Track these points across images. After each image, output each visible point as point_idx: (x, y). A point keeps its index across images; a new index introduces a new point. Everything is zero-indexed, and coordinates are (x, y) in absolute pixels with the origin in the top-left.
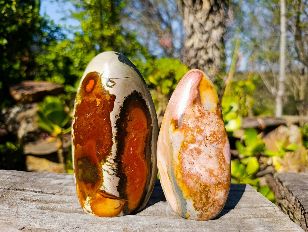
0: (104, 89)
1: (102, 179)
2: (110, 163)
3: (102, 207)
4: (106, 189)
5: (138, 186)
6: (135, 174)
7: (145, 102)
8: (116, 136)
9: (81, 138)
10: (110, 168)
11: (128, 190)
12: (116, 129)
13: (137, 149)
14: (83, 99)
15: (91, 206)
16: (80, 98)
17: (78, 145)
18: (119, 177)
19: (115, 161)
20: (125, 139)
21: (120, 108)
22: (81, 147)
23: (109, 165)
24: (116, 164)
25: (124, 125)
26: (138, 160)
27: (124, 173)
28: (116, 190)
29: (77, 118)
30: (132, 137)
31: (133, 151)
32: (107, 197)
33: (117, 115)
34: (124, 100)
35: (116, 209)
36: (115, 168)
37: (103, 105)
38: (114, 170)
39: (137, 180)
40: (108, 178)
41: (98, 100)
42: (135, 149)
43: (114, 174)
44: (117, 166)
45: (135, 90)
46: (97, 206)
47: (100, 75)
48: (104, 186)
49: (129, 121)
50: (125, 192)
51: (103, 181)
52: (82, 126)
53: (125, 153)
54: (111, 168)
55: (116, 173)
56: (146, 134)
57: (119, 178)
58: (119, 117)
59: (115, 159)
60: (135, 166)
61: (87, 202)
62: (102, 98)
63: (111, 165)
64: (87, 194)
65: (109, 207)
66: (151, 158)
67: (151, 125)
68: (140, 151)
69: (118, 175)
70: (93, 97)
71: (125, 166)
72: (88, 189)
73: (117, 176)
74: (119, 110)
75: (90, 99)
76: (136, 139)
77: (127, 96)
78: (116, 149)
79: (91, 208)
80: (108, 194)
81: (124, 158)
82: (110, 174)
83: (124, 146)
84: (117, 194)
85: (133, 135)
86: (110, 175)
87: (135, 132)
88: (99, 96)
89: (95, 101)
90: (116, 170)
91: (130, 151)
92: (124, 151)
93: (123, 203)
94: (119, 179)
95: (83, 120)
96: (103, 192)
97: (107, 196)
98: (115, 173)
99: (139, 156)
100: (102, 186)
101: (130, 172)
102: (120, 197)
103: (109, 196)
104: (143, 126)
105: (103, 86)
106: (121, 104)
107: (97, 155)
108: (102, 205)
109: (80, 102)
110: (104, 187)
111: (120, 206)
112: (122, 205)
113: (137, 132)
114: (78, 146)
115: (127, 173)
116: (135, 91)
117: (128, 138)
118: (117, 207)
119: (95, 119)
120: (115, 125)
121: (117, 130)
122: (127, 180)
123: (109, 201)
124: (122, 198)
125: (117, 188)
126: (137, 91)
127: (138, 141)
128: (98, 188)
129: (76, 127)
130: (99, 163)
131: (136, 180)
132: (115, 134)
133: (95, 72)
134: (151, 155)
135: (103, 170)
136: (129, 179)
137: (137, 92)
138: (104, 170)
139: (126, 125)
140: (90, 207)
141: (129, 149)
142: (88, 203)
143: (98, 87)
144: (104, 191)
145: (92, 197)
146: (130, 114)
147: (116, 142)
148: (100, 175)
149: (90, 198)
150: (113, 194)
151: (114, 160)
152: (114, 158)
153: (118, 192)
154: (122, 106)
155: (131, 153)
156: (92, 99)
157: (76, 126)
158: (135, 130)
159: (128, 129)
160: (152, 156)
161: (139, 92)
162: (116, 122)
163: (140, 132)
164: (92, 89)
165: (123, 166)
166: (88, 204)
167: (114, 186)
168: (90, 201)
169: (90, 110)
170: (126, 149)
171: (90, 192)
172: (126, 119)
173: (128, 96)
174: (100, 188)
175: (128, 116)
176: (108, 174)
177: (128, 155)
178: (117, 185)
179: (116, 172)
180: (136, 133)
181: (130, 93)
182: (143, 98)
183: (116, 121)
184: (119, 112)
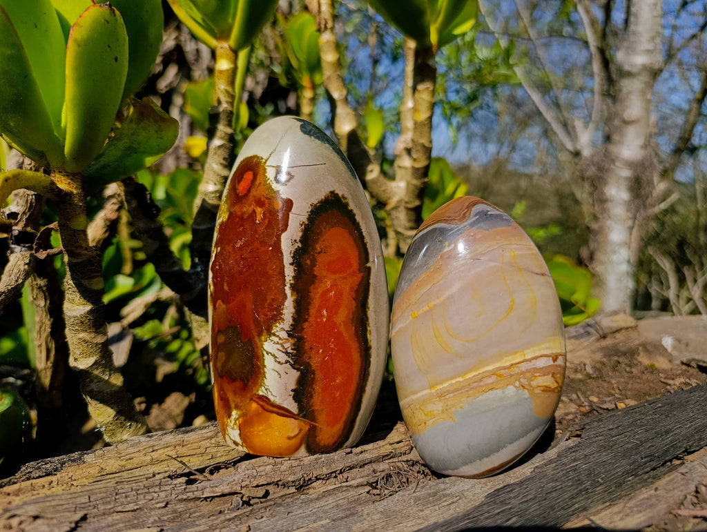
0: (270, 187)
1: (262, 371)
2: (280, 339)
3: (261, 433)
4: (269, 393)
5: (338, 395)
6: (333, 366)
7: (354, 215)
8: (292, 282)
9: (226, 288)
10: (278, 349)
11: (318, 400)
12: (292, 268)
13: (336, 313)
14: (232, 210)
15: (240, 430)
16: (225, 210)
17: (219, 302)
18: (298, 369)
19: (289, 335)
20: (312, 290)
21: (302, 225)
22: (224, 306)
23: (278, 343)
24: (292, 341)
25: (308, 262)
26: (339, 336)
27: (309, 363)
28: (291, 398)
29: (219, 249)
30: (327, 286)
31: (329, 317)
32: (272, 412)
33: (295, 240)
34: (309, 210)
35: (290, 438)
36: (290, 350)
37: (268, 220)
38: (287, 353)
39: (338, 381)
40: (274, 370)
41: (259, 210)
42: (333, 311)
43: (287, 362)
44: (294, 345)
45: (332, 189)
46: (252, 429)
47: (264, 161)
48: (266, 387)
49: (319, 253)
50: (311, 404)
51: (265, 377)
52: (228, 264)
53: (311, 319)
54: (281, 349)
55: (291, 361)
56: (356, 283)
57: (298, 371)
58: (300, 245)
59: (289, 329)
60: (332, 349)
61: (233, 422)
62: (267, 205)
63: (280, 342)
64: (233, 405)
65: (277, 434)
66: (368, 335)
67: (368, 265)
68: (343, 319)
69: (296, 366)
70: (250, 206)
71: (311, 348)
72: (235, 392)
73: (294, 369)
74: (300, 229)
75: (245, 209)
76: (336, 292)
77: (315, 202)
78: (293, 310)
79: (240, 435)
80: (273, 405)
81: (308, 329)
82: (279, 362)
83: (309, 304)
84: (293, 407)
85: (329, 284)
86: (279, 365)
87: (334, 277)
88: (260, 203)
89: (254, 212)
90: (292, 353)
91: (322, 316)
92: (308, 315)
93: (306, 428)
94: (299, 373)
95: (229, 252)
96: (265, 399)
97: (271, 408)
98: (289, 359)
99: (342, 328)
100: (263, 388)
101: (323, 361)
102: (299, 415)
103: (275, 410)
104: (350, 265)
105: (268, 182)
106: (304, 218)
107: (254, 322)
108: (261, 428)
109: (227, 217)
110: (266, 390)
111: (298, 434)
112: (303, 432)
113: (336, 276)
114: (220, 305)
115: (315, 362)
116: (332, 192)
117: (317, 288)
118: (292, 435)
119: (253, 249)
120: (291, 260)
121: (295, 270)
122: (314, 378)
123: (277, 420)
124: (304, 417)
125: (292, 393)
126: (336, 192)
127: (339, 295)
128: (254, 393)
129: (217, 267)
130: (257, 339)
131: (335, 382)
132: (291, 278)
133: (255, 157)
134: (368, 329)
135: (265, 353)
136: (319, 376)
137: (337, 194)
138: (268, 353)
139: (314, 262)
140: (239, 432)
141: (320, 311)
142: (235, 424)
143: (260, 183)
144: (267, 398)
145: (242, 410)
146: (322, 239)
147: (292, 295)
148: (259, 363)
149: (239, 413)
150: (285, 405)
151: (287, 332)
152: (287, 328)
153: (296, 402)
154: (307, 223)
155: (325, 320)
156: (247, 209)
157: (216, 265)
158: (334, 272)
159: (316, 271)
160: (370, 331)
161: (340, 195)
162: (292, 255)
163: (345, 278)
164: (249, 191)
165: (307, 346)
166: (235, 427)
167: (286, 389)
168: (238, 419)
169: (243, 230)
170: (313, 311)
171: (238, 400)
172: (314, 249)
173: (319, 203)
174: (258, 390)
175: (317, 243)
176: (276, 361)
177: (317, 322)
178: (294, 387)
179: (292, 359)
180: (335, 279)
181: (322, 196)
182: (350, 208)
183: (293, 252)
184: (300, 234)
